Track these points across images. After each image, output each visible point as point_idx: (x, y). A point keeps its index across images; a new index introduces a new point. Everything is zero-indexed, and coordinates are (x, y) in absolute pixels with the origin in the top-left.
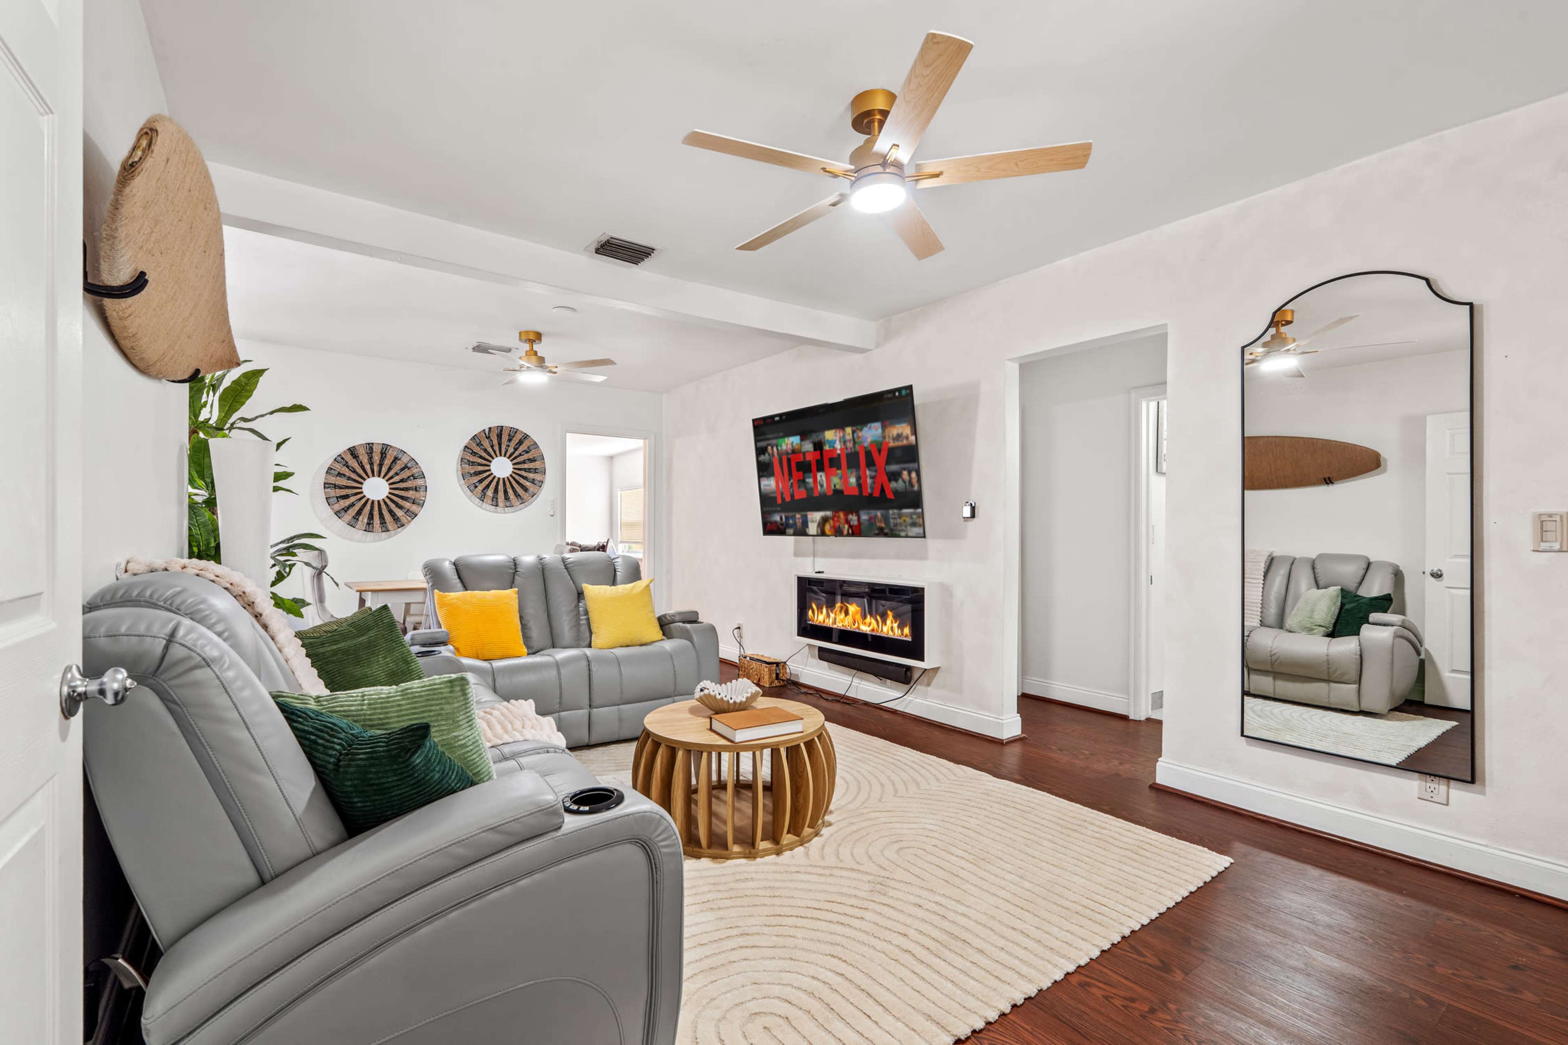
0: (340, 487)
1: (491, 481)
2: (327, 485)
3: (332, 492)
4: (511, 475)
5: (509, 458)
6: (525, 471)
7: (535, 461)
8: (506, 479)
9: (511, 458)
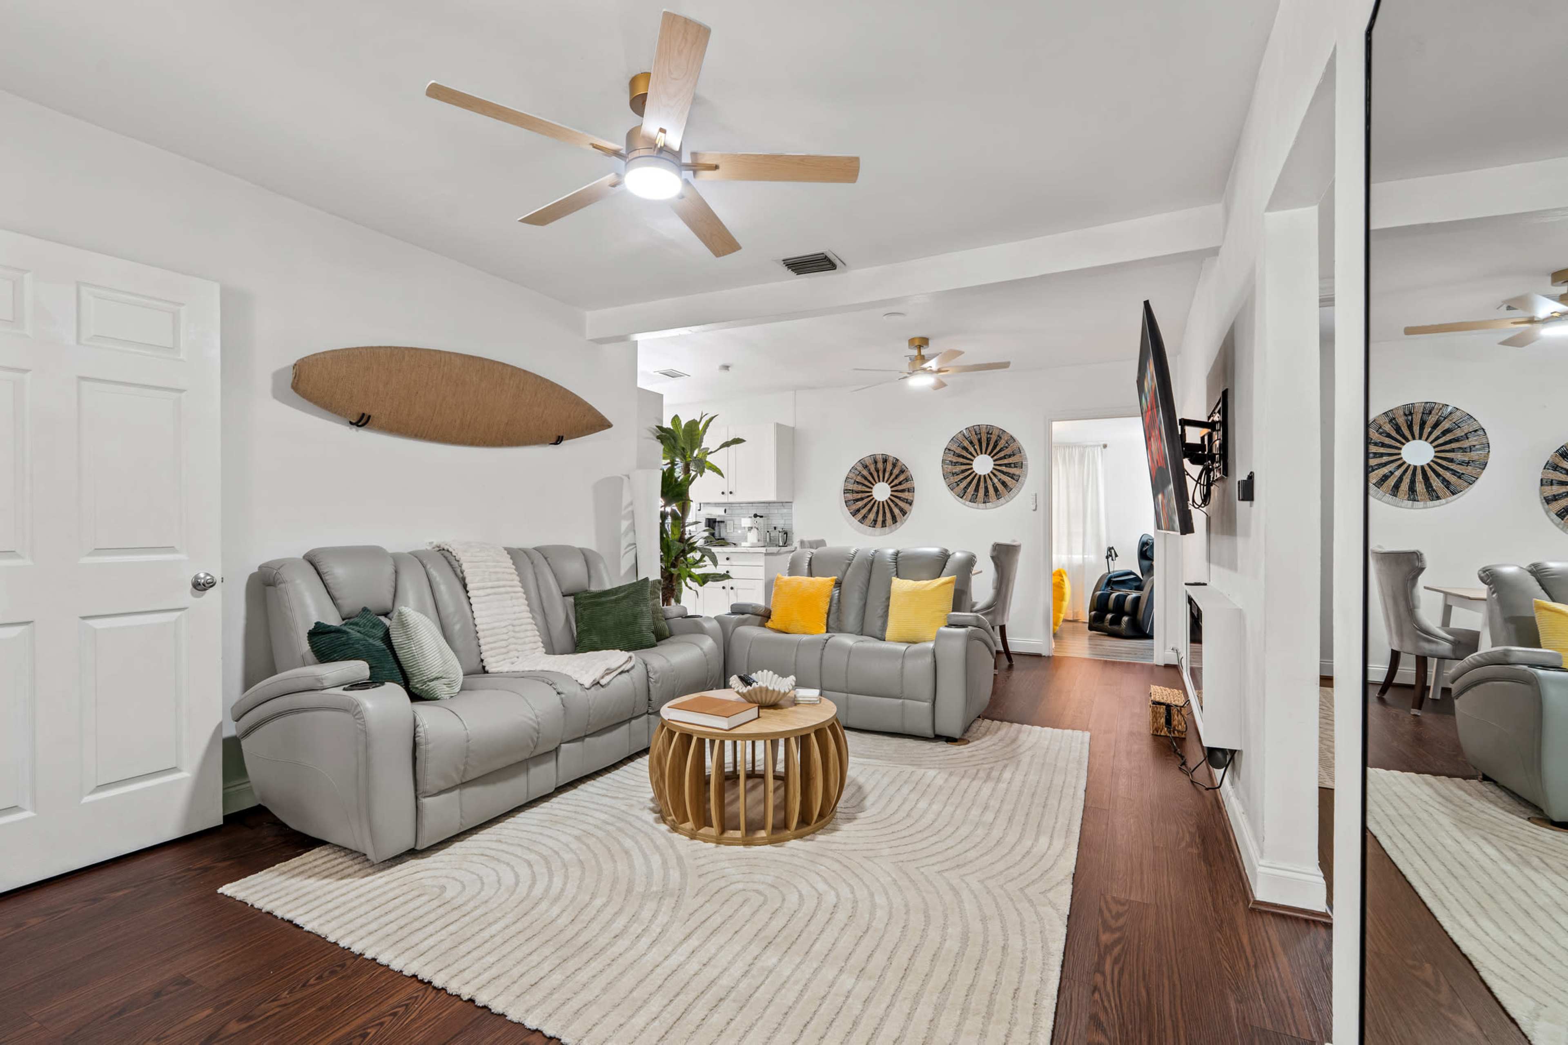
0: (857, 492)
1: (973, 479)
2: (846, 491)
3: (850, 496)
4: (992, 472)
5: (989, 455)
6: (1006, 467)
7: (1014, 455)
8: (987, 476)
9: (992, 455)
